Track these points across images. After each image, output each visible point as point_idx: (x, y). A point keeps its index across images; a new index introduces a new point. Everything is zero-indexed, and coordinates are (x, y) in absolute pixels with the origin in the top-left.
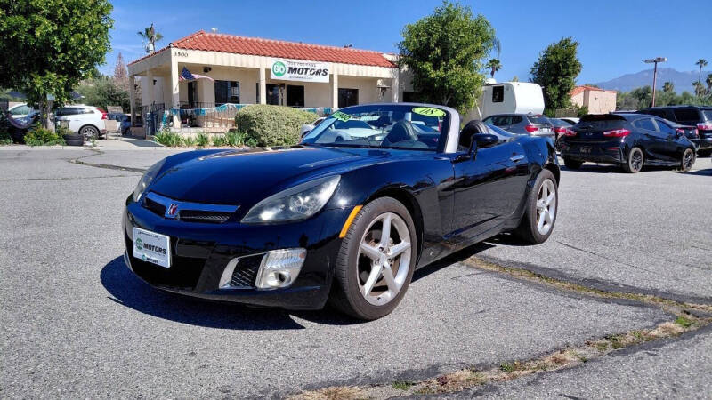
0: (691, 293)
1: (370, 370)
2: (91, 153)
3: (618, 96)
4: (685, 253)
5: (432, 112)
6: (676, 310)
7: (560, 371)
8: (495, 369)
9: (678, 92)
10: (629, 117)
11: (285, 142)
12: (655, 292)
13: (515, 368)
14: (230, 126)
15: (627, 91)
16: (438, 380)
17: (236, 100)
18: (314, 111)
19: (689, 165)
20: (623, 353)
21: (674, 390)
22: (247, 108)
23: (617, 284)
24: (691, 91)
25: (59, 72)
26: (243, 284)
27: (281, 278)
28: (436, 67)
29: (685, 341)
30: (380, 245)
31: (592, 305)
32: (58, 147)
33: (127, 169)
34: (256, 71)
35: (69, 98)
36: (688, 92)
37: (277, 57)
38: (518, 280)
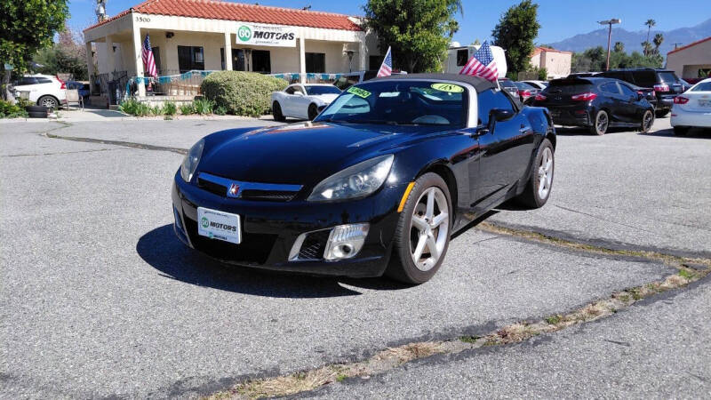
0: (685, 248)
1: (437, 327)
2: (57, 125)
3: (573, 56)
4: (669, 212)
5: (450, 88)
6: (674, 263)
7: (598, 321)
8: (542, 322)
9: (628, 51)
10: (595, 81)
11: (255, 109)
12: (654, 249)
13: (559, 320)
14: (195, 94)
15: (581, 52)
16: (499, 333)
17: (201, 66)
18: (282, 77)
19: (649, 126)
20: (644, 303)
21: (695, 332)
22: (213, 74)
23: (620, 243)
24: (640, 50)
25: (17, 41)
26: (311, 256)
27: (345, 249)
28: (403, 31)
29: (693, 291)
30: (425, 217)
31: (605, 262)
32: (21, 120)
33: (106, 142)
34: (221, 36)
35: (28, 67)
36: (638, 52)
37: (242, 20)
38: (533, 243)
